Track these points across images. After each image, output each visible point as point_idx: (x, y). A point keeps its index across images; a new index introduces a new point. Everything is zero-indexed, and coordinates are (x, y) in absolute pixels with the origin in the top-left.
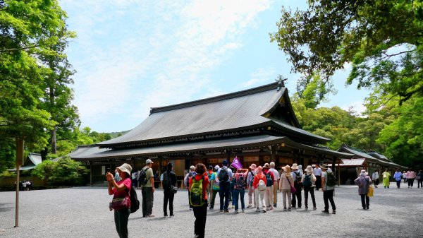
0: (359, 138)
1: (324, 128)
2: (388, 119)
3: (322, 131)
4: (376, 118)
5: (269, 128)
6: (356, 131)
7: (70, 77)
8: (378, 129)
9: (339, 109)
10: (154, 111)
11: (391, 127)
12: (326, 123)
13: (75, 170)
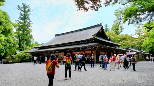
0: (136, 45)
1: (123, 41)
2: (146, 38)
3: (122, 42)
4: (141, 38)
5: (94, 40)
6: (134, 42)
7: (31, 25)
8: (142, 41)
9: (128, 35)
10: (56, 35)
11: (147, 41)
12: (123, 40)
13: (28, 56)
